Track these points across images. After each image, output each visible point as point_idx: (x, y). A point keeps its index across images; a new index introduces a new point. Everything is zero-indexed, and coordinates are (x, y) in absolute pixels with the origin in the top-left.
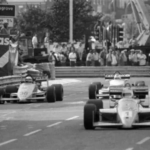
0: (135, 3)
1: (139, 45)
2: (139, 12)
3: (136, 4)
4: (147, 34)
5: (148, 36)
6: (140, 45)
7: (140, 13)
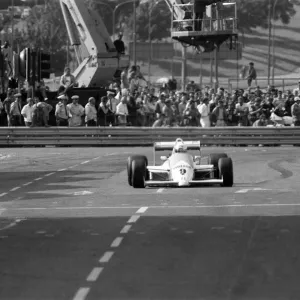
0: (69, 7)
1: (77, 85)
2: (77, 24)
3: (72, 8)
4: (93, 66)
5: (94, 69)
6: (80, 86)
7: (80, 25)
